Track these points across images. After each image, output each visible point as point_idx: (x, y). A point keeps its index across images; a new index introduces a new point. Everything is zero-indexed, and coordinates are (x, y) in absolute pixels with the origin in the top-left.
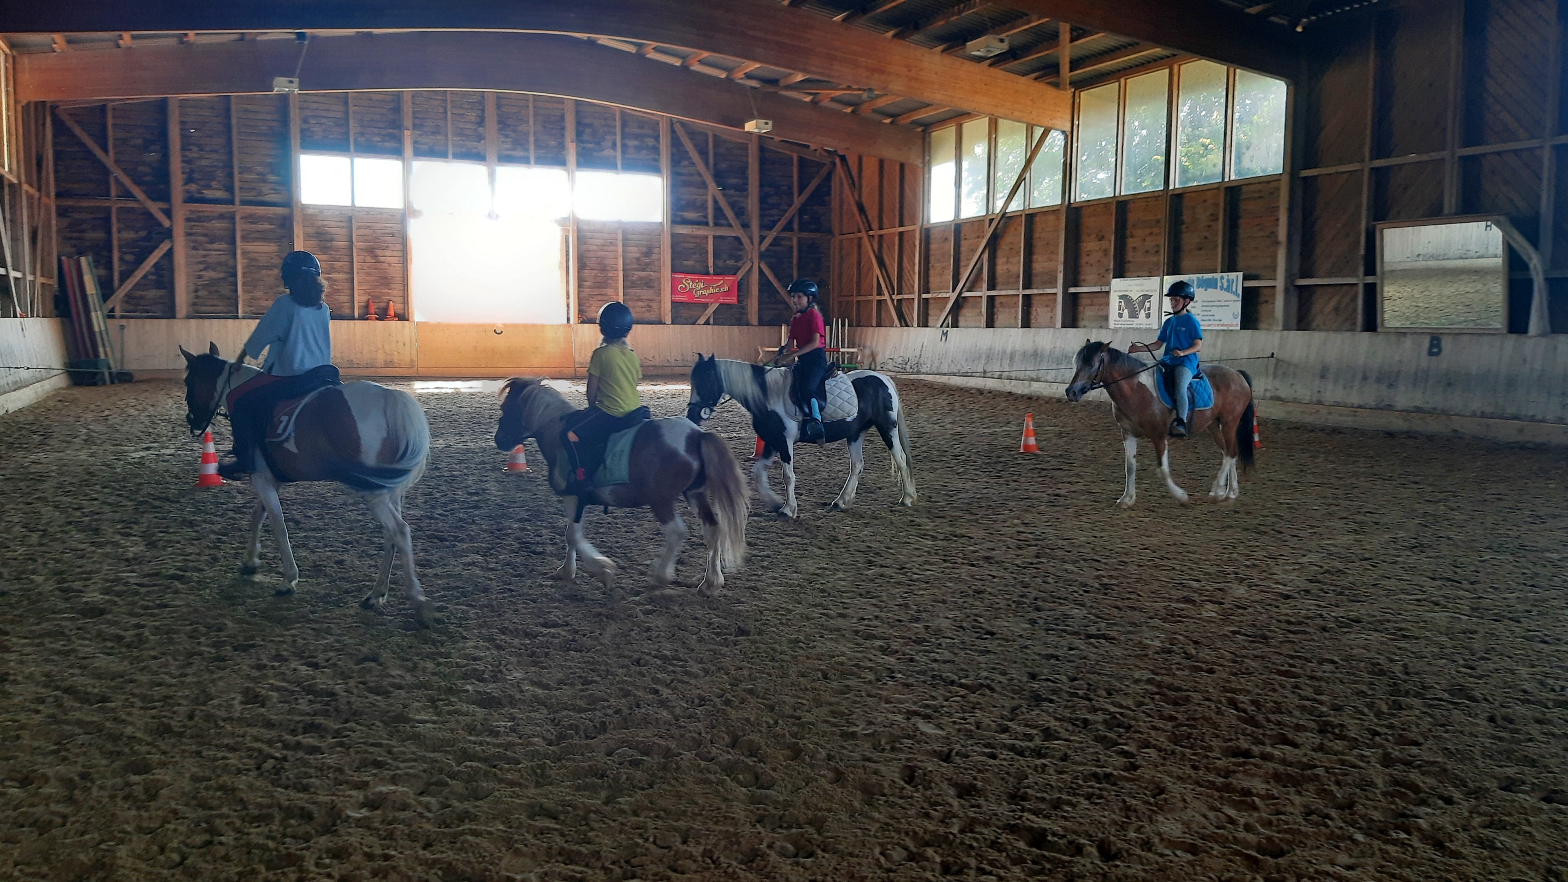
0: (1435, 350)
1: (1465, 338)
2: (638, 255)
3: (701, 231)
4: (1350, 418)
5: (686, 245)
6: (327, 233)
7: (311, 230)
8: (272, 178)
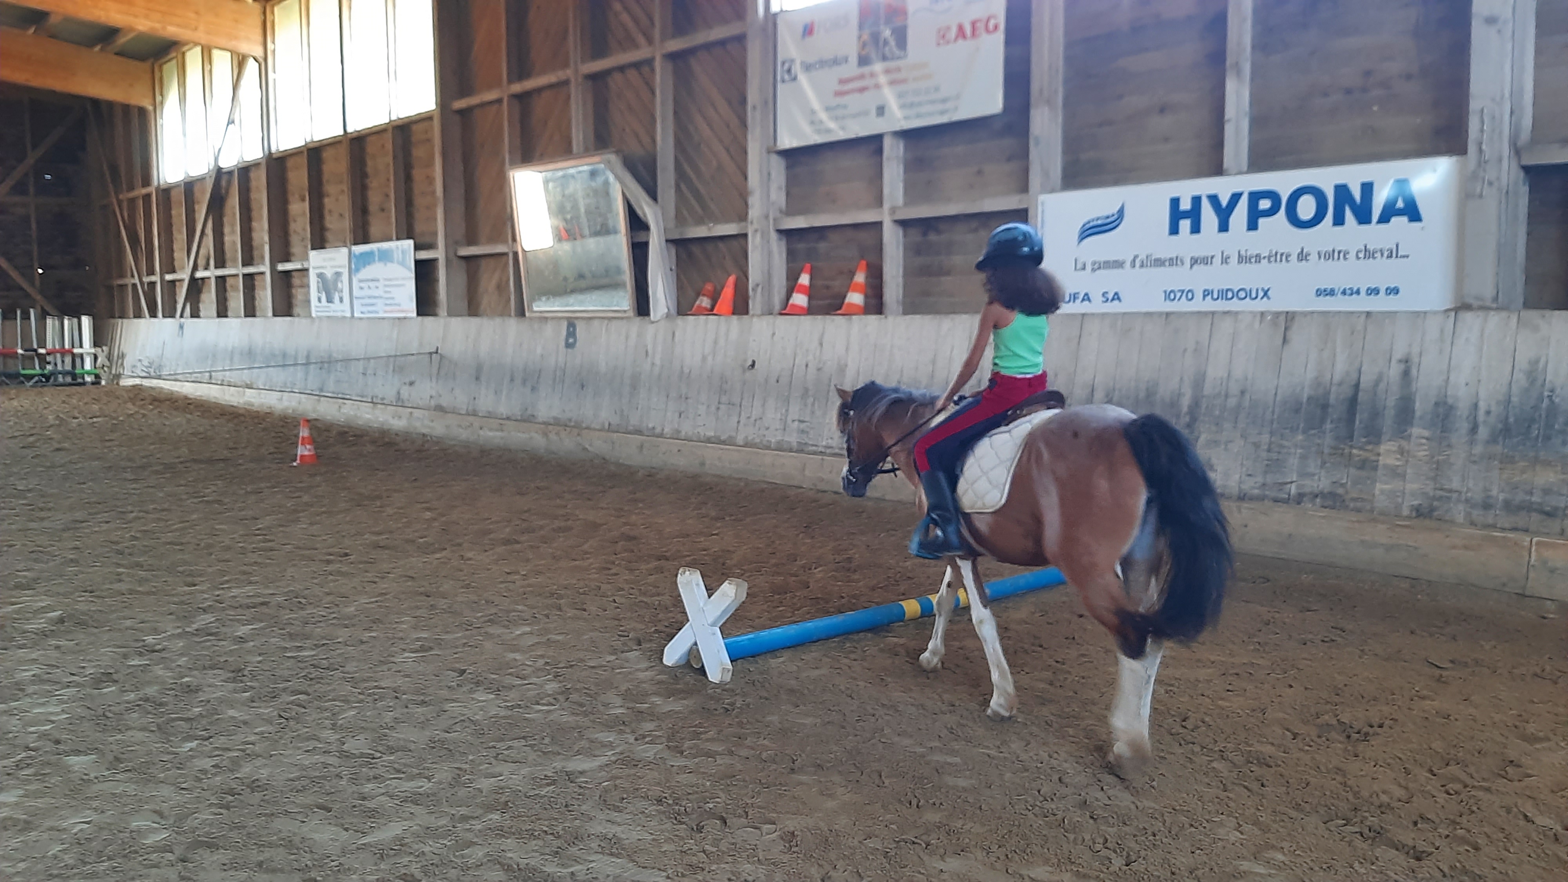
0: (571, 340)
1: (596, 323)
4: (499, 434)
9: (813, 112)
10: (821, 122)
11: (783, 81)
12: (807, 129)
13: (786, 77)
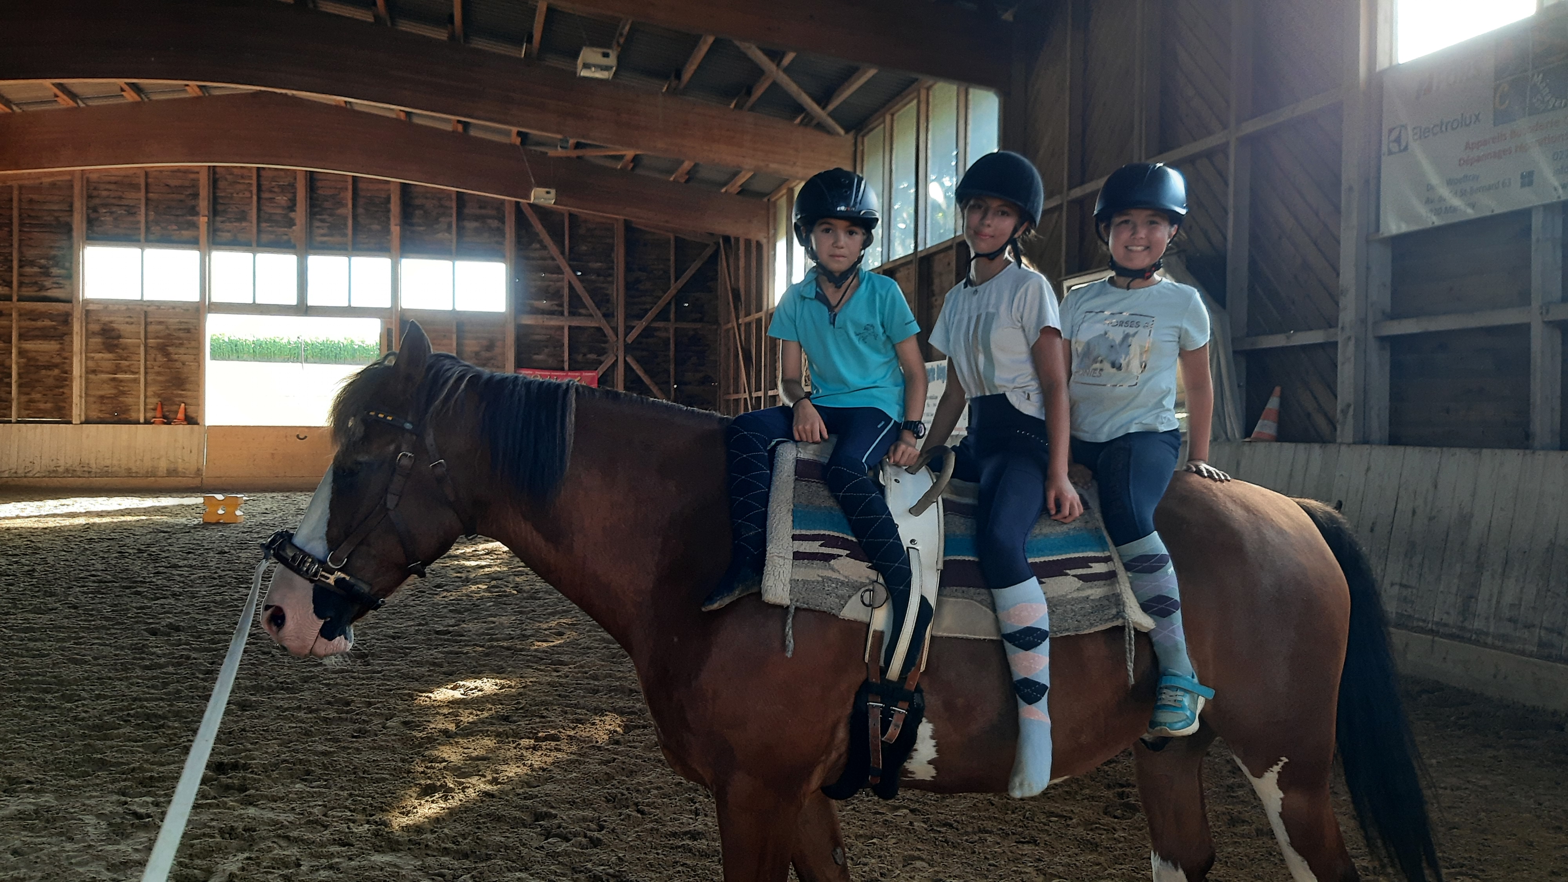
2: (477, 349)
3: (554, 322)
5: (537, 337)
6: (113, 330)
7: (95, 327)
8: (55, 271)
9: (1430, 188)
10: (1441, 199)
11: (1390, 153)
12: (1422, 210)
13: (1394, 147)
